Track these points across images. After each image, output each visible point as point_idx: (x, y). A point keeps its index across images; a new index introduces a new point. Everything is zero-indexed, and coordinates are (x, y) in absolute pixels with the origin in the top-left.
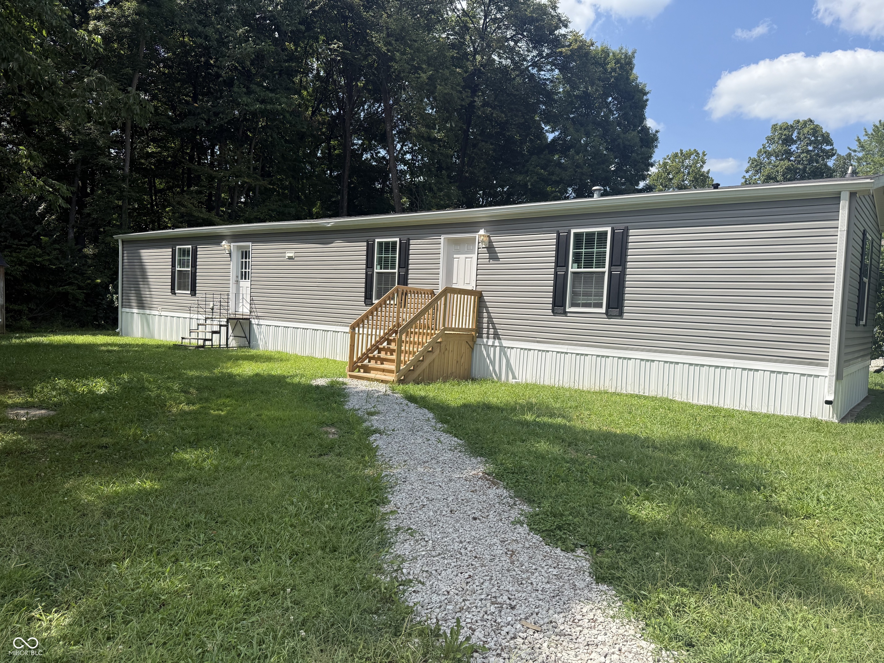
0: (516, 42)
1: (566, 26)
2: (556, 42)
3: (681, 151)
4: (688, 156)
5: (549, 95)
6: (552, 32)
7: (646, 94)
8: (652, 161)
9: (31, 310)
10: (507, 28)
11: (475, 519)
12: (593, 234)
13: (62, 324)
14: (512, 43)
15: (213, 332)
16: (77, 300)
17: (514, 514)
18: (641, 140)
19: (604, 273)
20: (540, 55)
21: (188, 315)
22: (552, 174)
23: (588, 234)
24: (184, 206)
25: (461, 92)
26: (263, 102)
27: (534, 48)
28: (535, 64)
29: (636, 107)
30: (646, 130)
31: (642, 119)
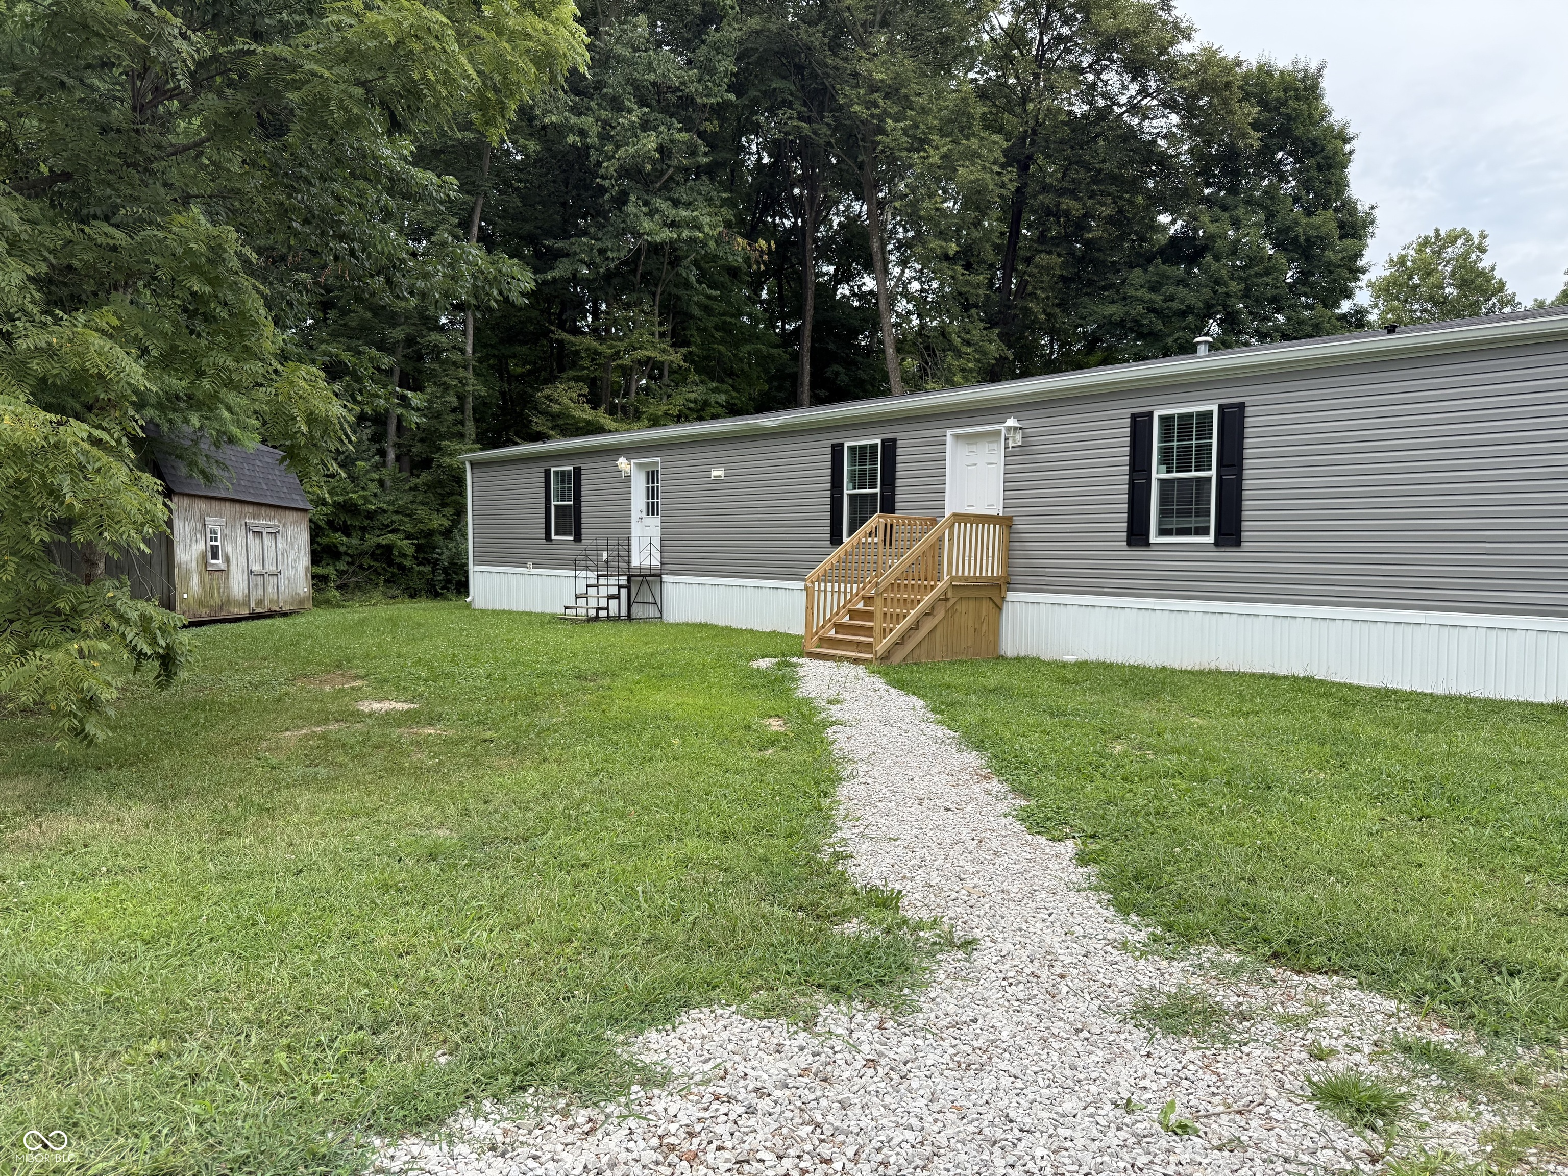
0: (1098, 74)
1: (1188, 38)
4: (1452, 239)
7: (1346, 141)
12: (1190, 416)
14: (1091, 77)
15: (610, 597)
19: (1209, 479)
21: (572, 573)
23: (1182, 417)
27: (1133, 79)
28: (1133, 108)
29: (1330, 167)
30: (1349, 207)
31: (1341, 185)
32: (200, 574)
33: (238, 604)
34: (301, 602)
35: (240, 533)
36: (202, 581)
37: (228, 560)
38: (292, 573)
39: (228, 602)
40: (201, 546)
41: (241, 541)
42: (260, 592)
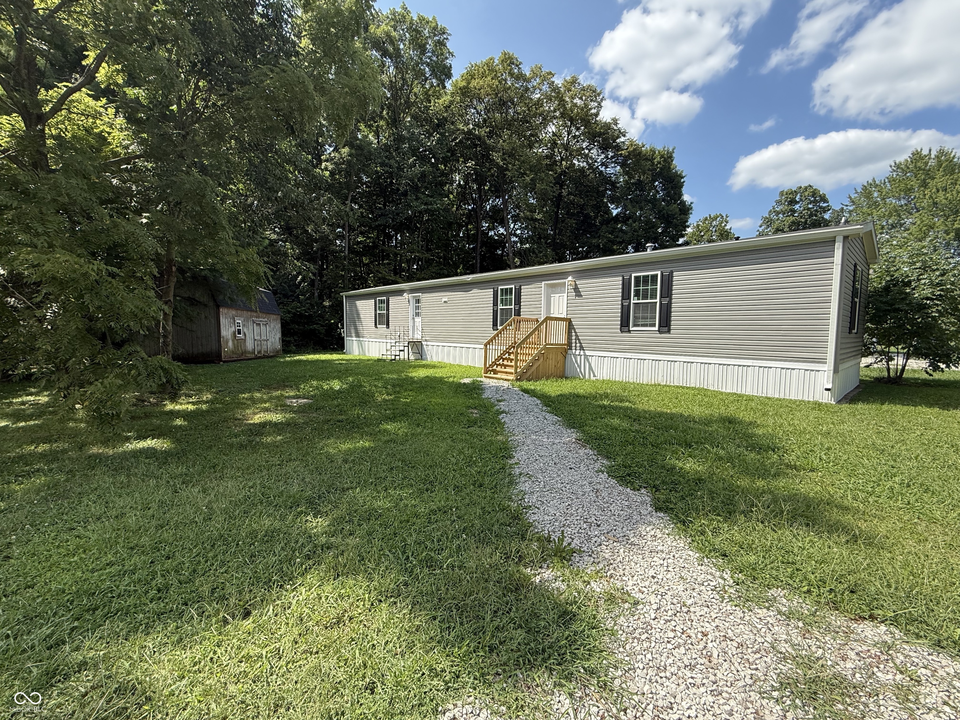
0: (590, 150)
1: (624, 136)
2: (618, 148)
3: (710, 215)
4: (715, 218)
5: (613, 184)
6: (614, 141)
7: (683, 177)
8: (688, 224)
9: (295, 340)
10: (583, 141)
11: (571, 468)
12: (648, 276)
13: (313, 348)
14: (587, 151)
15: (400, 351)
16: (321, 333)
17: (598, 466)
18: (680, 210)
19: (656, 303)
20: (607, 157)
21: (385, 341)
22: (617, 237)
23: (644, 277)
24: (380, 273)
25: (552, 187)
26: (426, 204)
27: (603, 153)
28: (603, 164)
29: (676, 187)
30: (683, 203)
31: (680, 195)
32: (233, 341)
33: (249, 353)
34: (278, 352)
35: (250, 323)
36: (234, 344)
37: (245, 335)
38: (273, 340)
39: (245, 352)
40: (233, 329)
41: (251, 327)
42: (259, 348)
